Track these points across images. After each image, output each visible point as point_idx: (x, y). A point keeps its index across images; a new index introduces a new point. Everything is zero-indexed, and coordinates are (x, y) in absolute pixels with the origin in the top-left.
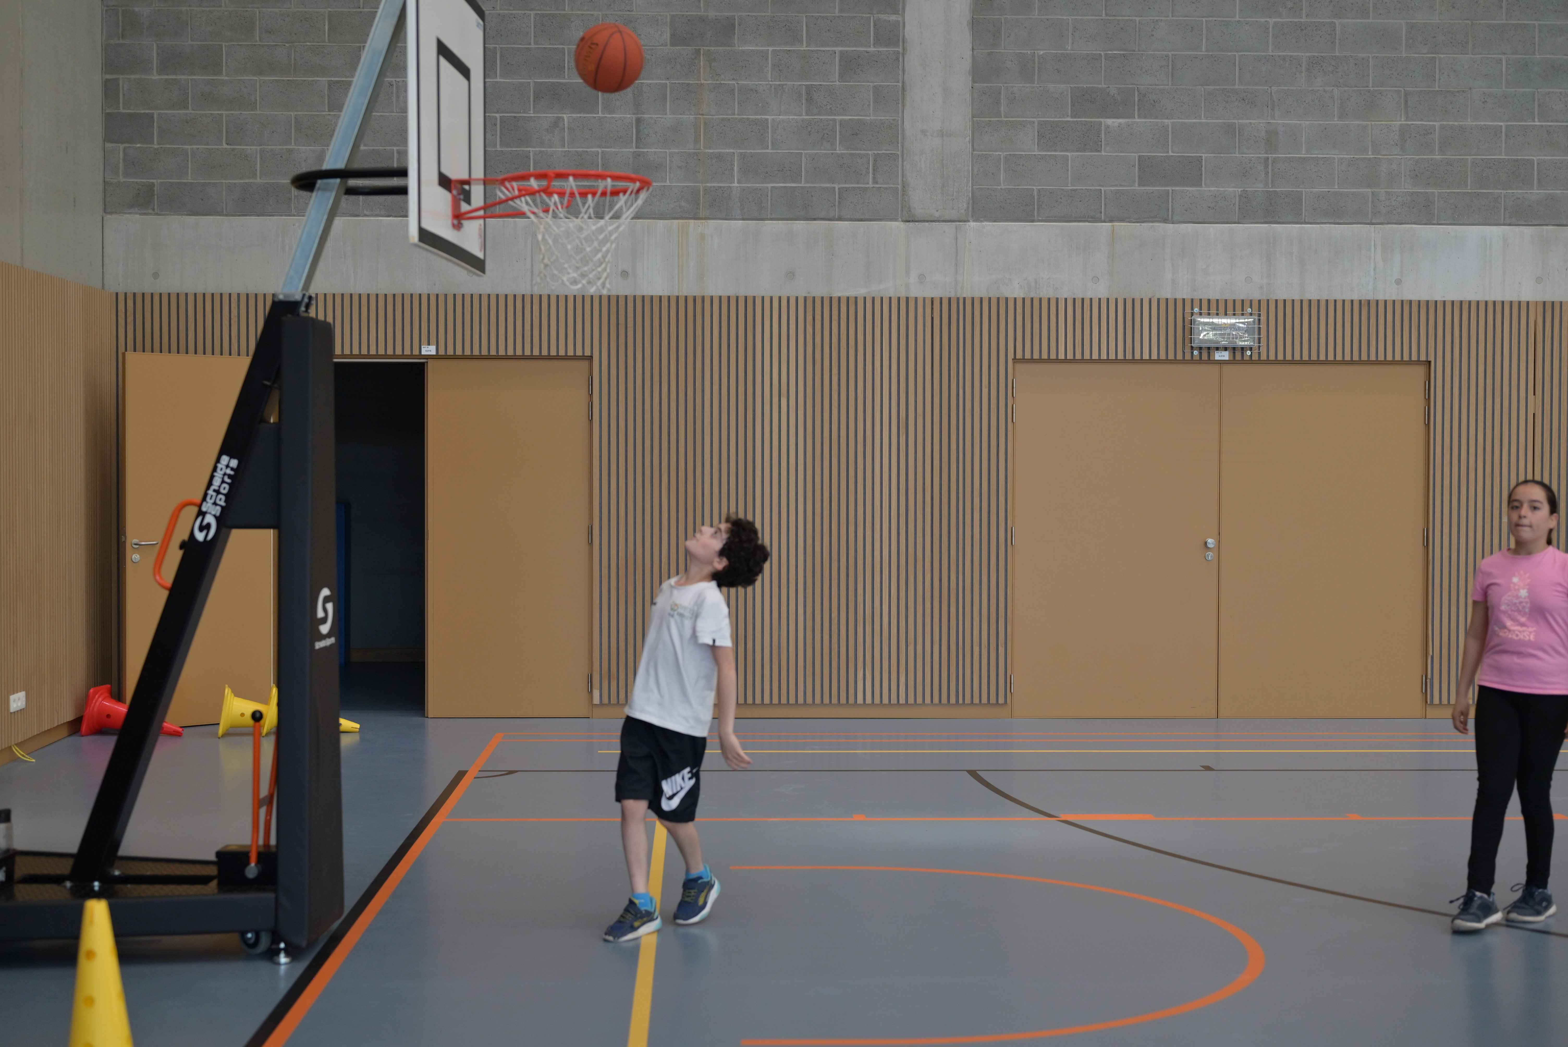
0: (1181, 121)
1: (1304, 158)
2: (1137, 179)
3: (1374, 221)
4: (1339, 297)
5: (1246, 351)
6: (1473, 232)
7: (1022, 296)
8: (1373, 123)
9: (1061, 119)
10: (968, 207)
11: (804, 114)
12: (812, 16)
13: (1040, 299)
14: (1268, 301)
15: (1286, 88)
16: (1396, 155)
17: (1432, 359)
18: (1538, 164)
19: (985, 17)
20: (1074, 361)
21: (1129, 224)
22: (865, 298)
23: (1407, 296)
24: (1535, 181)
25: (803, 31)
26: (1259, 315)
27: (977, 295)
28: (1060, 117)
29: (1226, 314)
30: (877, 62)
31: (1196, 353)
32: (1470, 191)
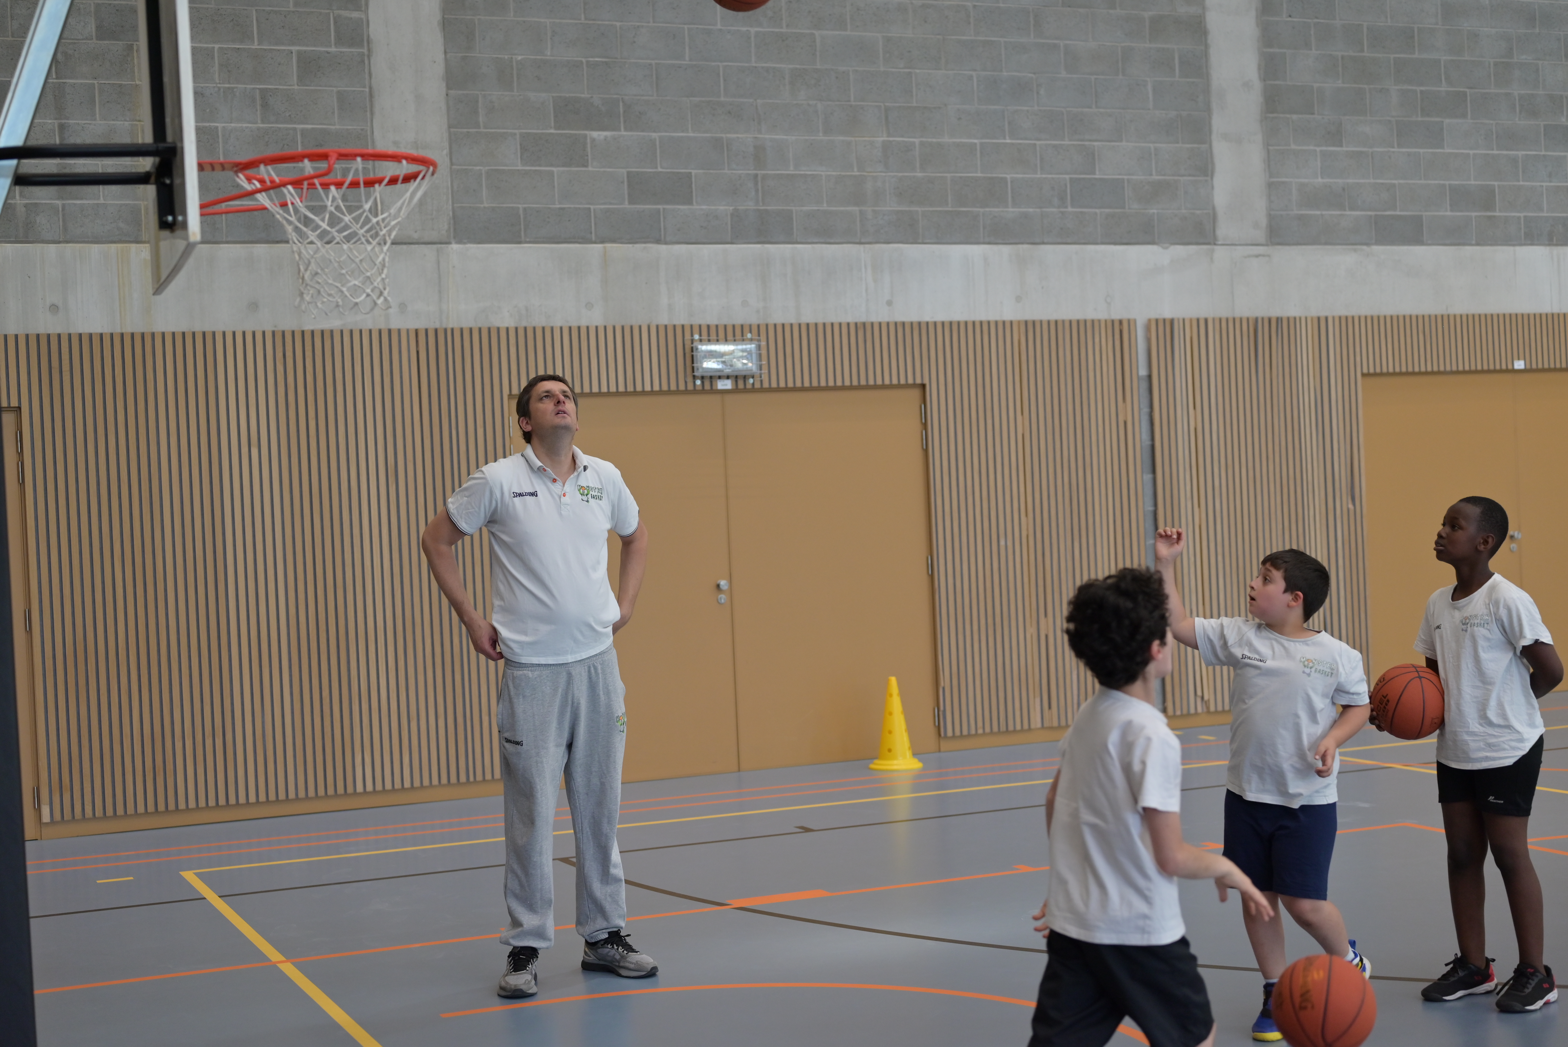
0: (668, 134)
1: (793, 175)
2: (626, 196)
3: (863, 240)
4: (836, 320)
5: (749, 379)
6: (957, 251)
7: (513, 325)
8: (857, 139)
9: (544, 131)
10: (449, 228)
11: (259, 122)
12: (264, 10)
13: (534, 328)
14: (767, 325)
15: (771, 101)
16: (881, 172)
17: (926, 381)
18: (1012, 182)
19: (457, 17)
21: (621, 245)
22: (342, 331)
23: (900, 318)
24: (1010, 199)
25: (253, 26)
26: (759, 341)
27: (466, 325)
28: (542, 129)
29: (726, 340)
30: (339, 64)
31: (698, 382)
32: (951, 209)
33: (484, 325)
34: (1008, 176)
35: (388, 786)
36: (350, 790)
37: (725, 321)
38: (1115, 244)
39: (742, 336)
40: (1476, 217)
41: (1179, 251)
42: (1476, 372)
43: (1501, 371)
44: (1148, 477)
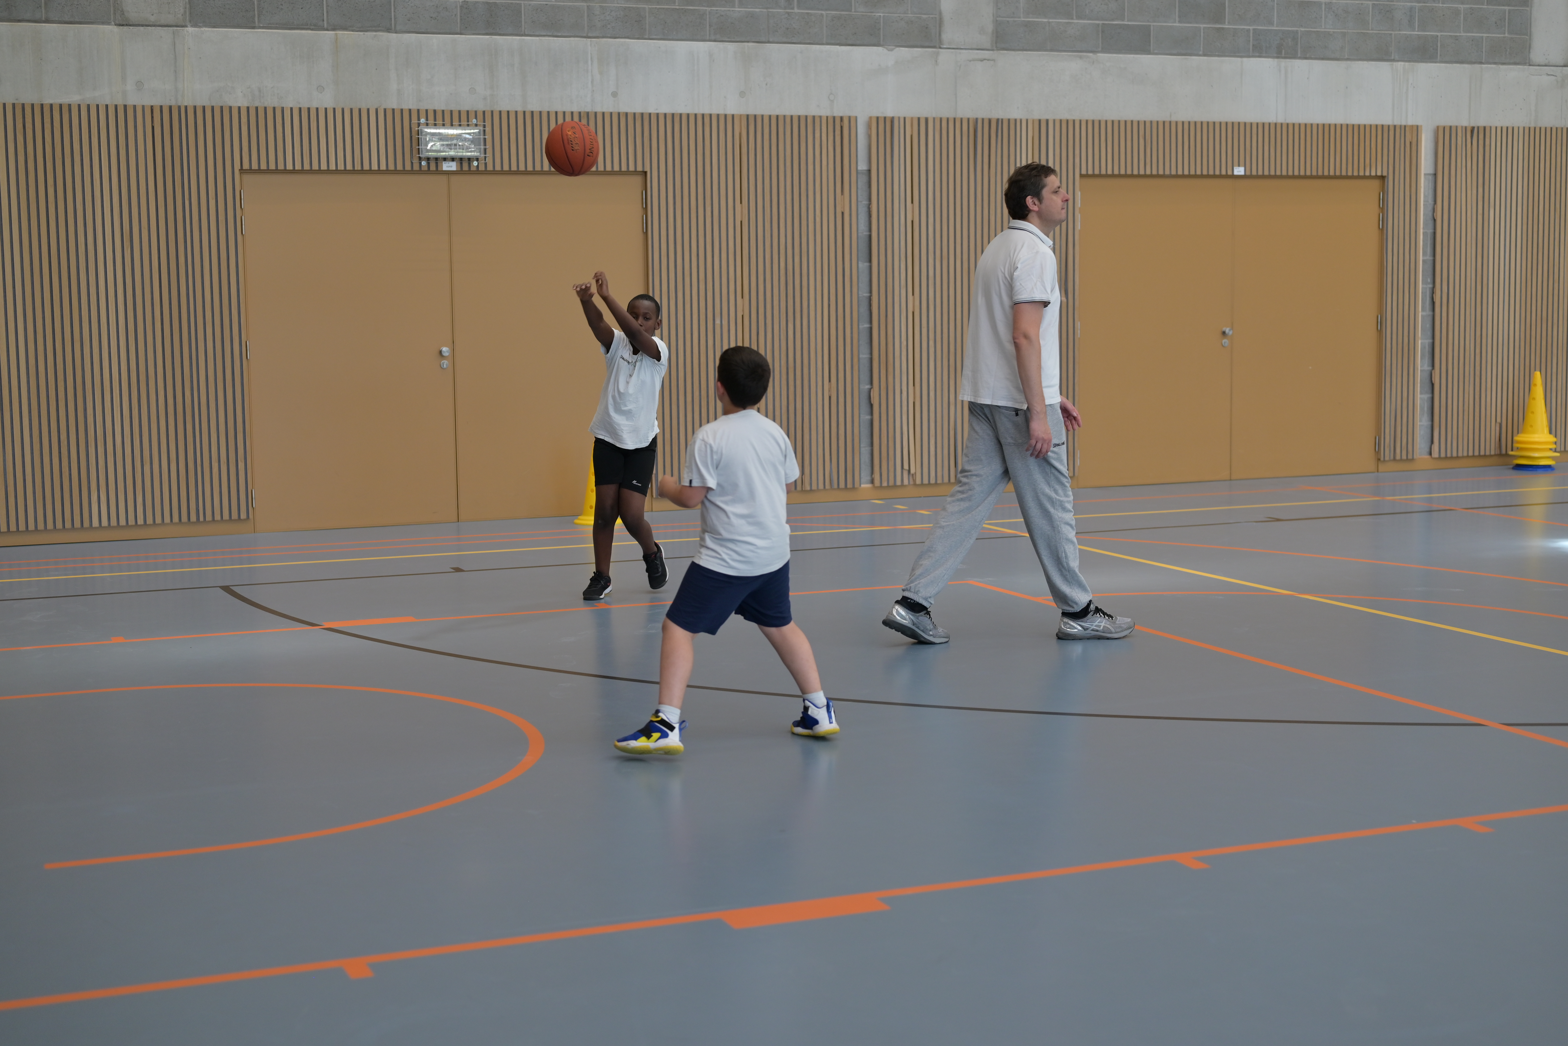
3: (590, 35)
4: (560, 109)
5: (473, 161)
6: (682, 48)
7: (246, 105)
10: (185, 12)
13: (265, 108)
14: (492, 112)
17: (647, 169)
20: (302, 171)
21: (352, 33)
23: (623, 109)
26: (484, 126)
27: (199, 103)
29: (452, 125)
31: (424, 163)
33: (217, 103)
37: (452, 106)
38: (840, 44)
39: (468, 121)
40: (1204, 28)
41: (904, 53)
42: (1195, 176)
43: (1221, 176)
44: (863, 265)
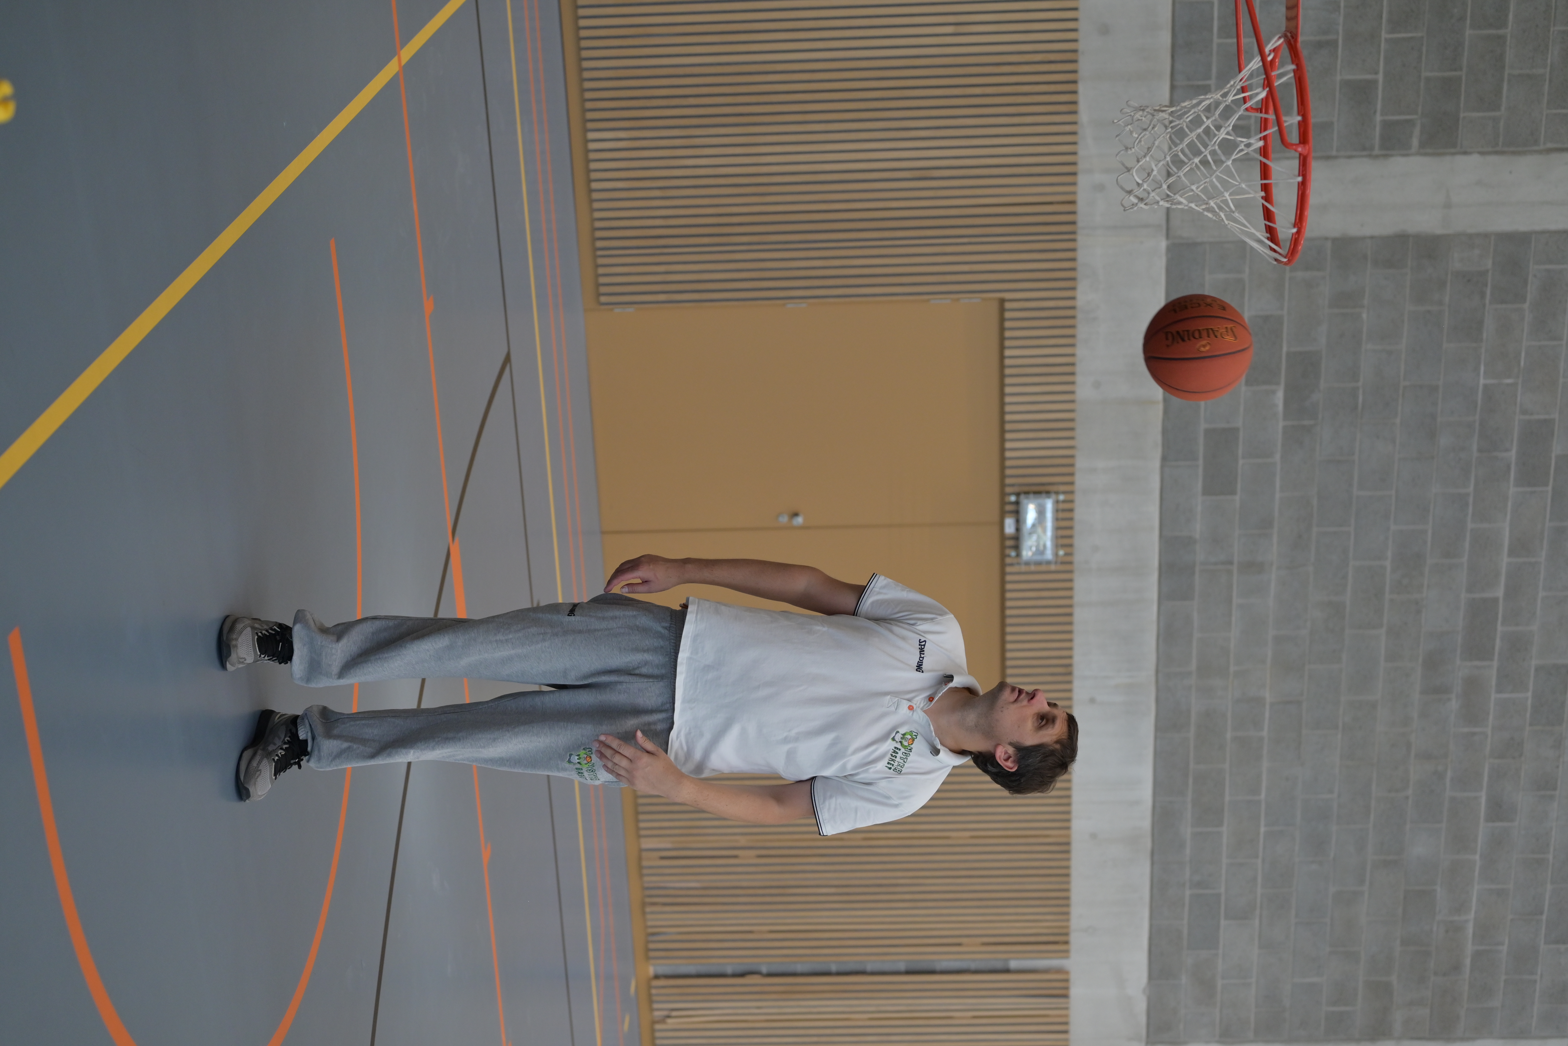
0: (1279, 471)
1: (1231, 602)
2: (1212, 428)
3: (1160, 674)
5: (1015, 551)
7: (1078, 306)
8: (1269, 671)
9: (1285, 340)
13: (1074, 327)
14: (1072, 571)
15: (1311, 580)
16: (1233, 695)
18: (1219, 833)
19: (1410, 250)
24: (1200, 830)
25: (1405, 33)
26: (1055, 564)
28: (1287, 339)
29: (1057, 529)
30: (1363, 125)
31: (1013, 499)
32: (1191, 768)
33: (1079, 274)
34: (1224, 829)
35: (593, 166)
36: (590, 125)
37: (1078, 527)
38: (1151, 939)
39: (1062, 546)
41: (1141, 1006)
44: (902, 967)
